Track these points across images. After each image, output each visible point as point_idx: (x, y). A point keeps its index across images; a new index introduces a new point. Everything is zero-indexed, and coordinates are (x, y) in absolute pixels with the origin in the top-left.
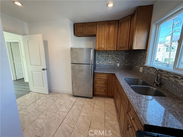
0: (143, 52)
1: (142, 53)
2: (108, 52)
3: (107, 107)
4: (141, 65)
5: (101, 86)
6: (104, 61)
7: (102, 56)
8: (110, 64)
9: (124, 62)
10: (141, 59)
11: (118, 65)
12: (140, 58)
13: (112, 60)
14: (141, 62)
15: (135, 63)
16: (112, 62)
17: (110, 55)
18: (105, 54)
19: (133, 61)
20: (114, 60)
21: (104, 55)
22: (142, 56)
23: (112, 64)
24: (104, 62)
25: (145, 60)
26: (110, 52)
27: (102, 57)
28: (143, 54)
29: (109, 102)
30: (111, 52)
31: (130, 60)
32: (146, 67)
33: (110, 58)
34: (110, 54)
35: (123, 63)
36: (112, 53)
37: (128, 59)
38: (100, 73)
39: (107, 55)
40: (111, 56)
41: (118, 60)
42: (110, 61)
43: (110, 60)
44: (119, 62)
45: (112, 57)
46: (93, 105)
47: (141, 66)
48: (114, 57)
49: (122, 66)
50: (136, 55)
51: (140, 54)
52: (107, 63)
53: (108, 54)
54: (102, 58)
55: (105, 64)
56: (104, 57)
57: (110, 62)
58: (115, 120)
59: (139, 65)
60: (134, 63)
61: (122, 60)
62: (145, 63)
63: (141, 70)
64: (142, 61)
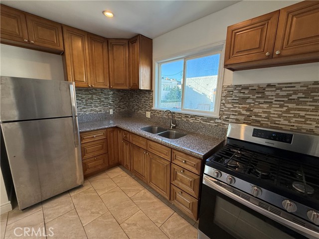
0: (147, 93)
1: (145, 93)
2: (90, 90)
3: (119, 183)
4: (147, 109)
5: (96, 154)
6: (84, 108)
7: (80, 98)
8: (97, 112)
9: (119, 107)
10: (145, 102)
11: (111, 112)
12: (143, 100)
13: (100, 104)
14: (146, 105)
15: (136, 107)
16: (99, 108)
17: (94, 96)
18: (86, 94)
19: (131, 104)
20: (103, 105)
21: (84, 96)
22: (147, 97)
23: (100, 111)
24: (85, 110)
25: (152, 102)
26: (94, 91)
27: (80, 100)
28: (147, 95)
29: (116, 175)
30: (96, 90)
31: (126, 104)
32: (155, 111)
33: (97, 102)
34: (94, 94)
35: (118, 109)
36: (99, 93)
37: (123, 102)
38: (92, 131)
39: (90, 96)
40: (97, 98)
41: (110, 104)
42: (97, 107)
43: (97, 105)
44: (112, 107)
45: (99, 99)
46: (95, 194)
47: (148, 111)
48: (102, 99)
49: (116, 113)
50: (136, 97)
51: (143, 95)
52: (91, 110)
53: (91, 94)
54: (80, 102)
55: (87, 113)
56: (84, 101)
57: (97, 109)
58: (141, 189)
59: (143, 109)
60: (133, 107)
61: (116, 104)
62: (152, 106)
63: (148, 115)
64: (147, 103)
